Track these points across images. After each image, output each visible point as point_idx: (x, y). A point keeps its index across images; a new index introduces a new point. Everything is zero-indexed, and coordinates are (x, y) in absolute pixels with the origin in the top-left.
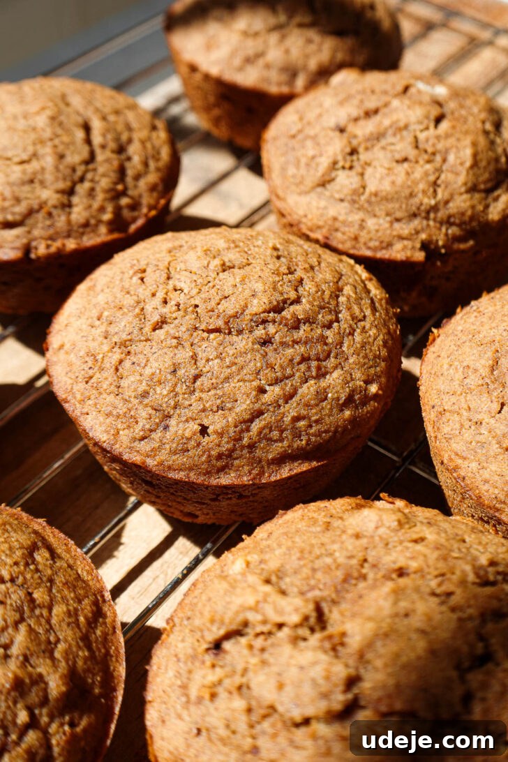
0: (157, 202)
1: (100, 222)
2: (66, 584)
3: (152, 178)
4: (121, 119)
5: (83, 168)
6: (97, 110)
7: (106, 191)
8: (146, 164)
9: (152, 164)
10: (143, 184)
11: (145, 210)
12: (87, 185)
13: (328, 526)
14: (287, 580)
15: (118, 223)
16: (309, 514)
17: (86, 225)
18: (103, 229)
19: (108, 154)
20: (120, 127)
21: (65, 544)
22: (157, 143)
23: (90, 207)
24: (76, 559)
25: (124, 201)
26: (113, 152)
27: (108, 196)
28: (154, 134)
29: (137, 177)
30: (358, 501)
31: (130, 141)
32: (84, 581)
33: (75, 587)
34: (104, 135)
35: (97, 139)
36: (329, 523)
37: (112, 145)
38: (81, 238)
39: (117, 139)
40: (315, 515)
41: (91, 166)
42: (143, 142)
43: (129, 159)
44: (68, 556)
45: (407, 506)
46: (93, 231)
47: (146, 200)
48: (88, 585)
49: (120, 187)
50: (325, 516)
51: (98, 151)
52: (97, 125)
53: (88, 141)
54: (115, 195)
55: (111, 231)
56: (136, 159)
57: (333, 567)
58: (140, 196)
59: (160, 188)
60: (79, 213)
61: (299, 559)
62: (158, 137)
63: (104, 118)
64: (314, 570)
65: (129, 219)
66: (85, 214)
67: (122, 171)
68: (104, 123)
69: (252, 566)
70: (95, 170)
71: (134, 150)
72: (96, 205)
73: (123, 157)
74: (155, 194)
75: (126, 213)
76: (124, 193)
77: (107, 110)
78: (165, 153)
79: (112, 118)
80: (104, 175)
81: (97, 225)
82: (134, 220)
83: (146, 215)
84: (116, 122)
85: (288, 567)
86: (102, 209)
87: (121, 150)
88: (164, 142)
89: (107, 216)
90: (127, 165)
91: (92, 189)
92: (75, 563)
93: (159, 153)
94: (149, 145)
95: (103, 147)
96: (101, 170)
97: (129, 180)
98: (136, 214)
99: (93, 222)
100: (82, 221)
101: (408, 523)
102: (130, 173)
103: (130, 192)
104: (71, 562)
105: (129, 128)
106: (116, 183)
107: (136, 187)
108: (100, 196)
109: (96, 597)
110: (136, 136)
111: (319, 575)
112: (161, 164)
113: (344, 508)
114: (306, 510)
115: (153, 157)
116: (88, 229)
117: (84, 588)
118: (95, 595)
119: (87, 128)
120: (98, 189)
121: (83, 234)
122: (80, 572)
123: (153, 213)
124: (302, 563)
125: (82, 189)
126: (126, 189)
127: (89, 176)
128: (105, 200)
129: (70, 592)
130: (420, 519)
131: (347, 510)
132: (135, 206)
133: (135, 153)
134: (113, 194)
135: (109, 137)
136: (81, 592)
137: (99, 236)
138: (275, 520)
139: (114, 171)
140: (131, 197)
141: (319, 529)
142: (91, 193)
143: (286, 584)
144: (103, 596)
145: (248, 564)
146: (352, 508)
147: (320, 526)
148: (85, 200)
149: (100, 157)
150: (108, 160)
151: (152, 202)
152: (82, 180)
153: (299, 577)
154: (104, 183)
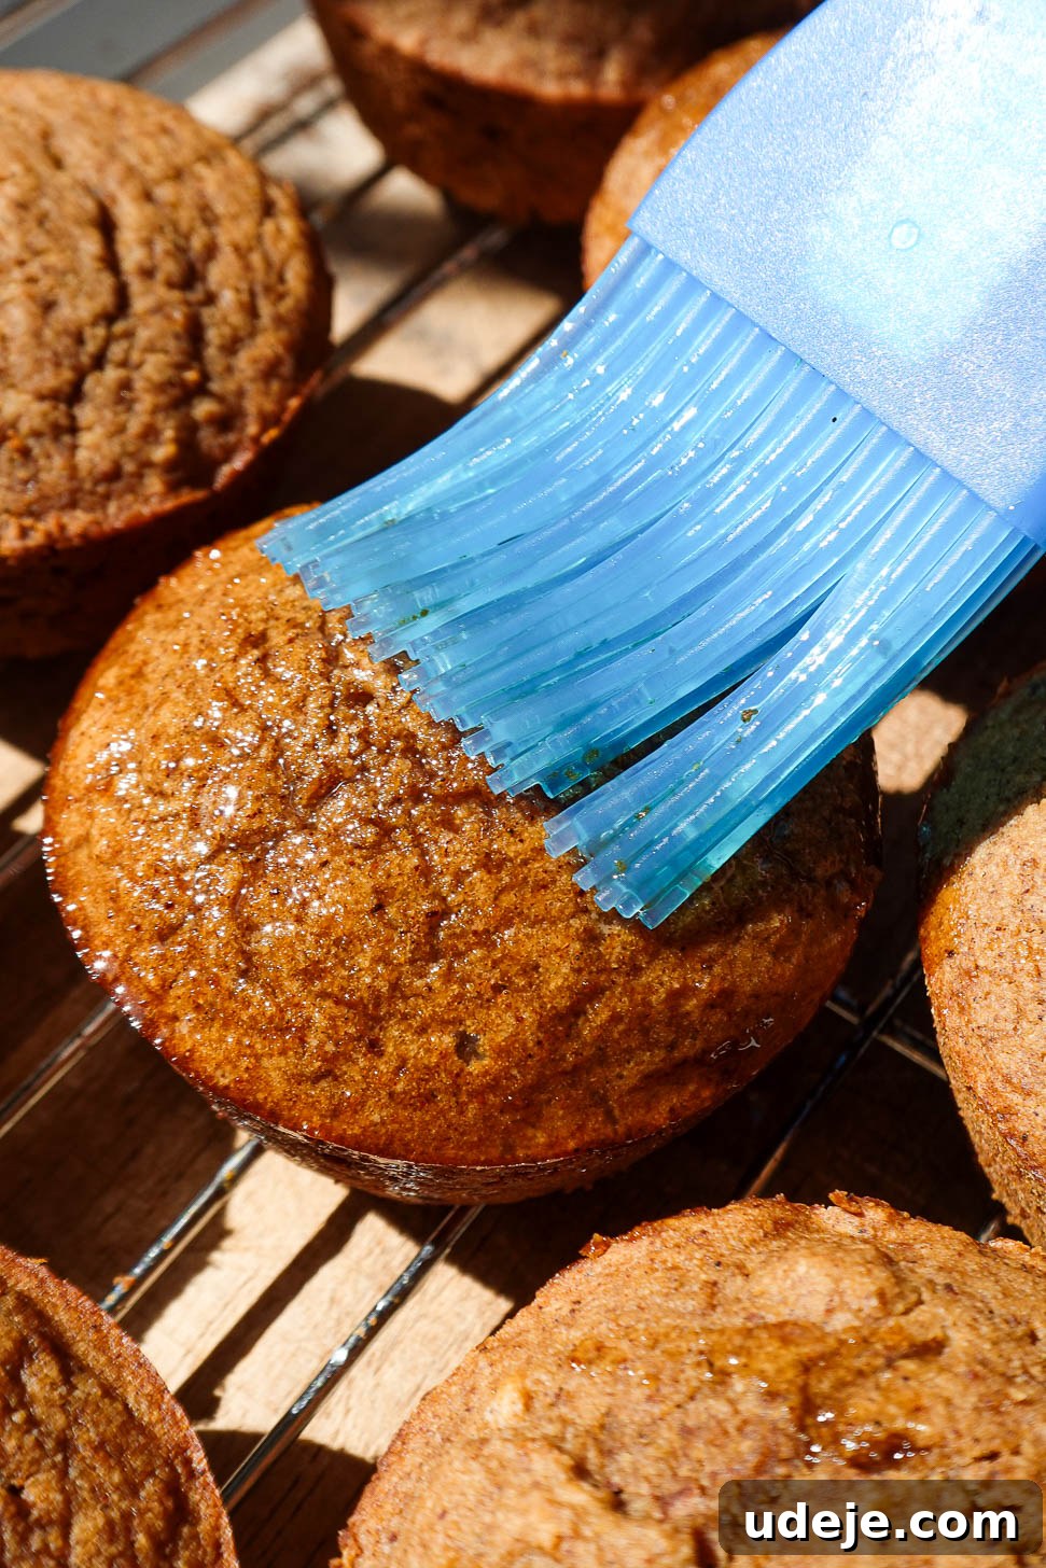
0: (283, 408)
1: (147, 464)
2: (99, 1448)
3: (267, 344)
4: (187, 193)
5: (101, 331)
6: (131, 172)
7: (160, 388)
8: (252, 311)
9: (265, 309)
10: (246, 362)
11: (252, 429)
12: (111, 374)
13: (713, 1295)
14: (624, 1459)
15: (190, 466)
16: (665, 1255)
17: (114, 474)
18: (154, 484)
19: (161, 291)
20: (186, 216)
21: (95, 1327)
22: (278, 250)
23: (121, 429)
24: (121, 1366)
25: (203, 409)
26: (170, 285)
27: (163, 399)
28: (269, 227)
29: (232, 347)
30: (778, 1212)
31: (211, 251)
32: (142, 1429)
33: (121, 1450)
34: (148, 243)
35: (131, 256)
36: (715, 1284)
37: (169, 268)
38: (104, 507)
39: (180, 251)
40: (680, 1259)
41: (119, 327)
42: (241, 252)
43: (211, 299)
44: (103, 1359)
45: (891, 1220)
46: (132, 490)
47: (255, 403)
48: (152, 1437)
49: (191, 376)
50: (703, 1262)
51: (135, 285)
52: (130, 215)
53: (111, 261)
54: (180, 396)
55: (173, 488)
56: (228, 298)
57: (731, 1428)
58: (241, 393)
59: (286, 369)
60: (96, 448)
61: (650, 1399)
62: (279, 231)
63: (147, 196)
64: (687, 1432)
65: (217, 452)
66: (113, 448)
67: (194, 333)
68: (149, 209)
69: (537, 1405)
70: (129, 335)
71: (221, 273)
72: (135, 425)
73: (197, 295)
74: (275, 386)
75: (208, 439)
76: (201, 389)
77: (152, 171)
78: (296, 275)
79: (164, 192)
80: (151, 348)
81: (139, 475)
82: (228, 454)
83: (256, 440)
84: (175, 206)
85: (624, 1417)
86: (150, 434)
87: (190, 277)
88: (295, 247)
89: (162, 452)
90: (207, 314)
91: (126, 385)
92: (118, 1378)
93: (281, 279)
94: (256, 259)
95: (147, 273)
96: (143, 335)
97: (211, 352)
98: (231, 438)
99: (129, 467)
100: (104, 466)
101: (901, 1296)
102: (213, 335)
103: (215, 386)
104: (110, 1375)
105: (208, 216)
106: (181, 367)
107: (229, 370)
108: (145, 402)
109: (173, 1469)
110: (226, 235)
111: (699, 1449)
112: (287, 305)
113: (746, 1236)
114: (658, 1243)
115: (268, 289)
116: (118, 486)
117: (142, 1449)
118: (169, 1463)
119: (106, 225)
120: (139, 384)
121: (107, 497)
122: (131, 1403)
123: (273, 433)
124: (657, 1410)
125: (101, 385)
126: (205, 377)
127: (116, 351)
128: (155, 410)
129: (110, 1469)
130: (926, 1271)
131: (754, 1242)
132: (226, 421)
133: (222, 285)
134: (175, 392)
135: (161, 246)
136: (137, 1463)
137: (146, 500)
138: (586, 1265)
139: (177, 337)
140: (220, 398)
141: (691, 1305)
142: (123, 395)
143: (621, 1470)
144: (188, 1462)
145: (528, 1399)
146: (766, 1235)
147: (691, 1295)
148: (108, 414)
149: (140, 303)
150: (159, 309)
151: (269, 406)
152: (99, 362)
153: (651, 1451)
154: (153, 368)
